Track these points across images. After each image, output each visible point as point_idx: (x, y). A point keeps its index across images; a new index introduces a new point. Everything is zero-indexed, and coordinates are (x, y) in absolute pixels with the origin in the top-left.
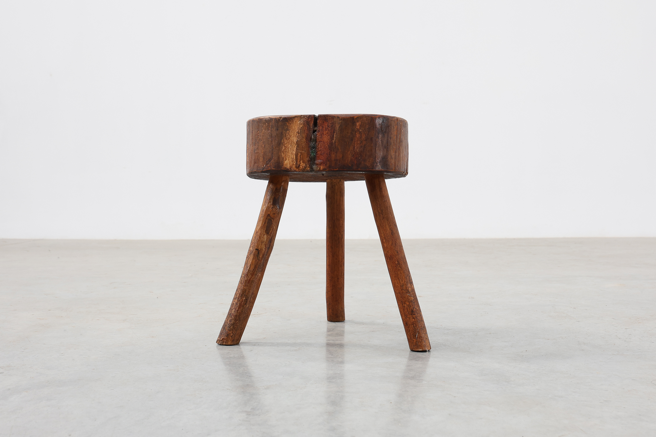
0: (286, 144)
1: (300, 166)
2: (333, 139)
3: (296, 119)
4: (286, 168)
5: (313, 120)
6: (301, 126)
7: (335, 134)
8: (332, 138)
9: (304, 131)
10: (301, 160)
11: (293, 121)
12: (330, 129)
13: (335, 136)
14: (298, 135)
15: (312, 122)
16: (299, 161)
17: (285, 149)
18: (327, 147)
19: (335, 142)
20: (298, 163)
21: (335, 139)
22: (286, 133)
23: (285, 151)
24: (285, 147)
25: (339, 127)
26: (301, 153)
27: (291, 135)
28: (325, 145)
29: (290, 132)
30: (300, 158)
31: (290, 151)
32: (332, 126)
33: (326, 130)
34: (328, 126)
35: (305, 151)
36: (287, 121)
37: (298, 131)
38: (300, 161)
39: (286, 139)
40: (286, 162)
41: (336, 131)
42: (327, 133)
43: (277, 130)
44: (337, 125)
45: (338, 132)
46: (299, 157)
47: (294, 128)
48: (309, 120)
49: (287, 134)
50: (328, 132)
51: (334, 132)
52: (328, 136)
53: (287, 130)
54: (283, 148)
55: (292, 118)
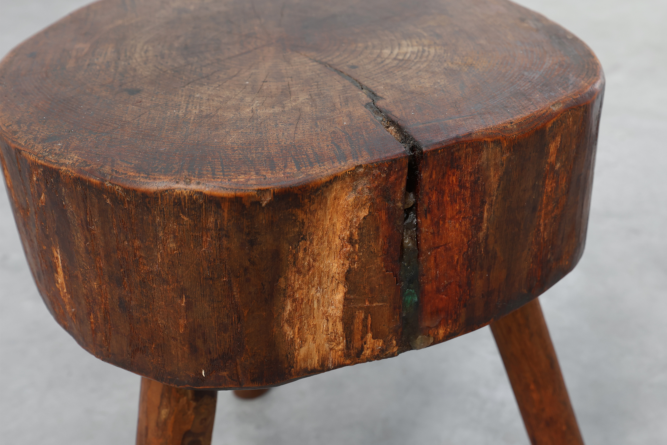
0: (300, 288)
1: (362, 349)
2: (478, 228)
3: (337, 186)
4: (307, 368)
5: (405, 177)
6: (364, 213)
7: (486, 207)
8: (477, 226)
9: (377, 229)
10: (367, 333)
11: (323, 201)
12: (468, 193)
13: (485, 215)
14: (349, 248)
15: (400, 184)
16: (358, 337)
17: (295, 310)
18: (461, 260)
19: (487, 236)
20: (357, 344)
21: (485, 225)
22: (297, 252)
23: (297, 314)
24: (294, 300)
25: (500, 179)
26: (368, 311)
27: (316, 251)
28: (452, 257)
29: (311, 242)
30: (365, 326)
31: (318, 309)
32: (475, 182)
33: (453, 201)
34: (462, 186)
35: (383, 301)
36: (299, 205)
37: (351, 234)
38: (362, 338)
39: (299, 272)
40: (303, 351)
41: (490, 196)
42: (460, 212)
43: (252, 243)
44: (492, 174)
45: (497, 197)
46: (358, 325)
47: (327, 223)
48: (392, 178)
49: (301, 255)
50: (463, 205)
51: (483, 203)
52: (463, 223)
53: (301, 237)
54: (289, 307)
55: (318, 189)
